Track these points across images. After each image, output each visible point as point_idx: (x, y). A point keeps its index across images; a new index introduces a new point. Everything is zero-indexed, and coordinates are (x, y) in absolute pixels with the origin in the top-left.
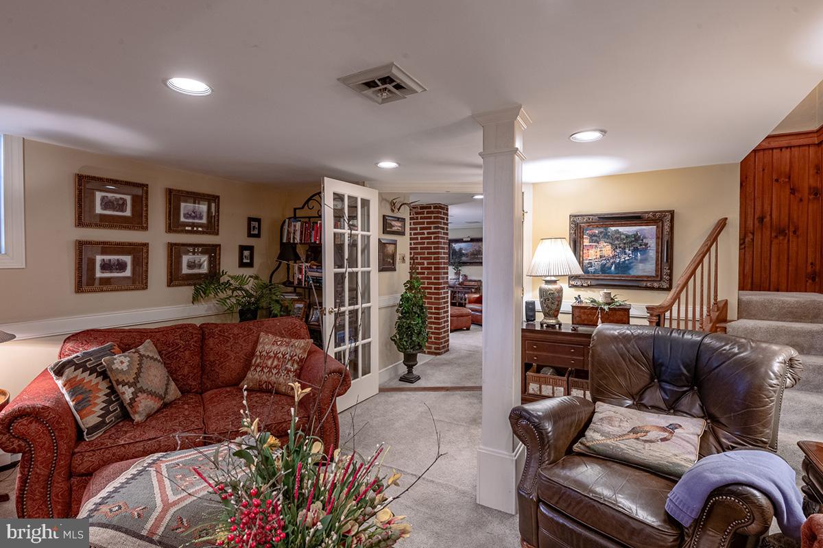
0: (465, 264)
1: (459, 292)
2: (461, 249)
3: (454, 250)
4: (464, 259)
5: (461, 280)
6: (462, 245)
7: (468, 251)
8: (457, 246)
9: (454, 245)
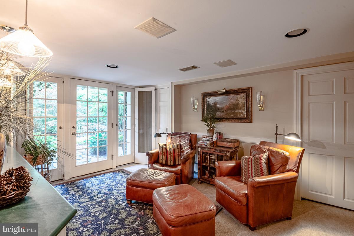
0: (220, 120)
1: (210, 154)
2: (215, 104)
3: (209, 105)
4: (219, 114)
5: (214, 139)
6: (217, 99)
7: (224, 105)
8: (211, 100)
9: (208, 100)
